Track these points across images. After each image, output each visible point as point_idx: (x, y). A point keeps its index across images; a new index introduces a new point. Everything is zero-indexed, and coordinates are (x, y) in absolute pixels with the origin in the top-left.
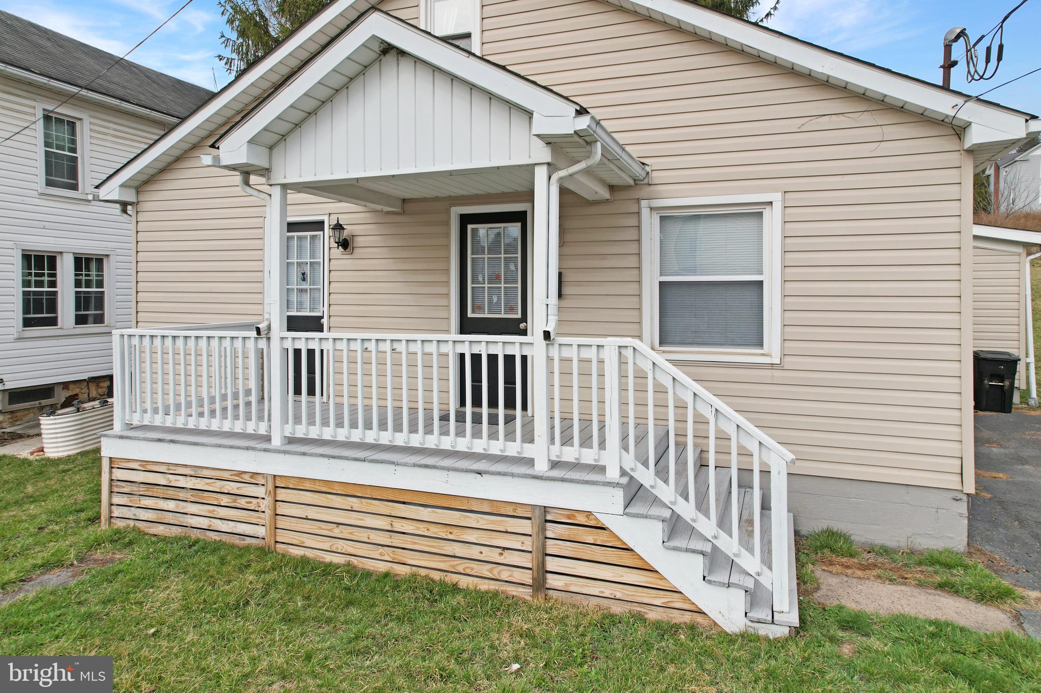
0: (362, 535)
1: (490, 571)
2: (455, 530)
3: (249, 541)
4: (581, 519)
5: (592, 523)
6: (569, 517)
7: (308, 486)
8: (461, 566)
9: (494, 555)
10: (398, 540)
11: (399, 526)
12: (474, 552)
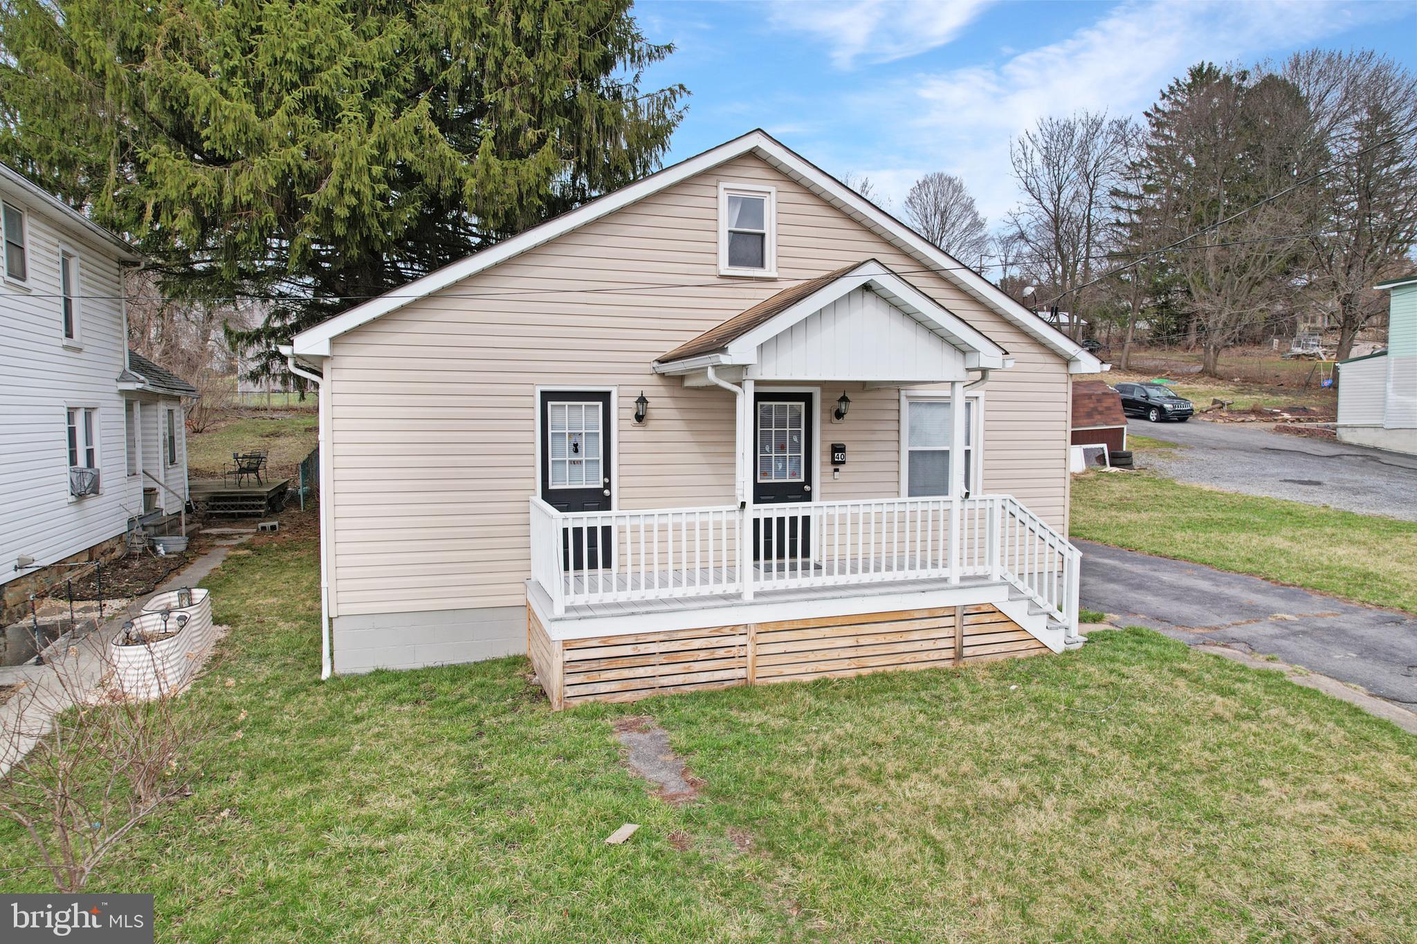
0: (834, 654)
1: (927, 656)
2: (904, 635)
3: (727, 684)
4: (984, 609)
5: (991, 610)
6: (977, 609)
7: (786, 626)
8: (908, 658)
9: (930, 645)
10: (861, 652)
11: (863, 641)
12: (917, 646)
